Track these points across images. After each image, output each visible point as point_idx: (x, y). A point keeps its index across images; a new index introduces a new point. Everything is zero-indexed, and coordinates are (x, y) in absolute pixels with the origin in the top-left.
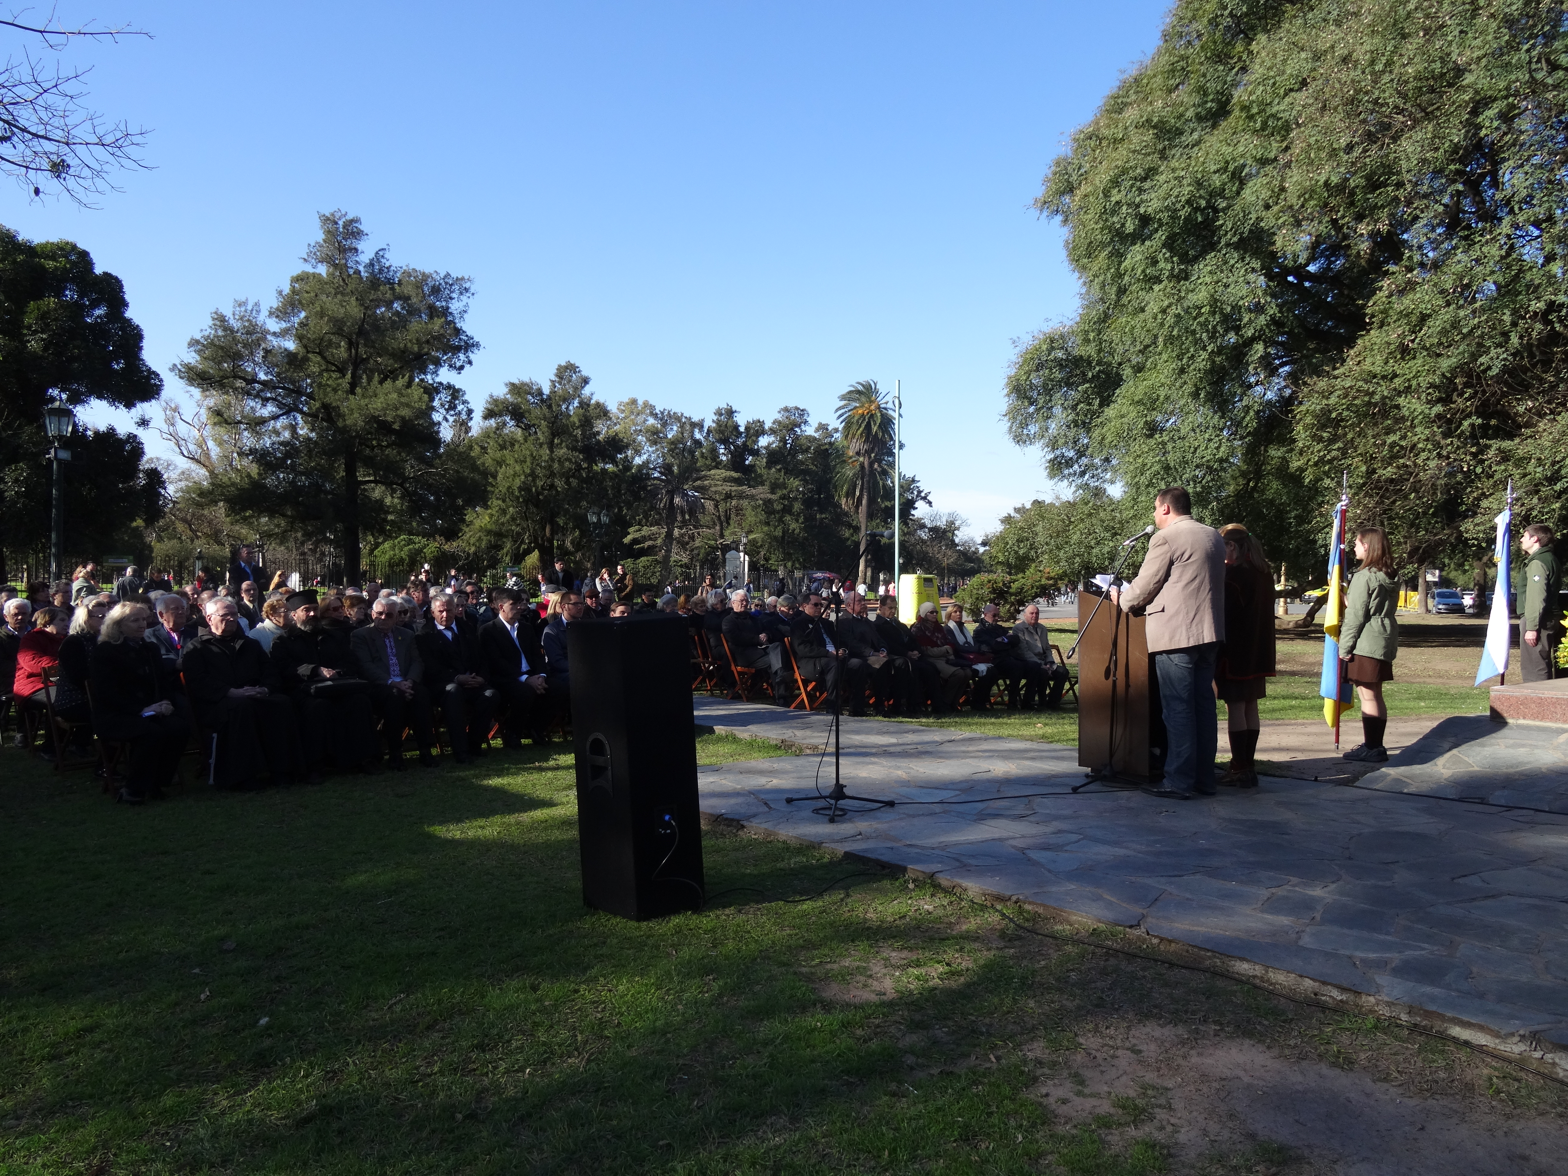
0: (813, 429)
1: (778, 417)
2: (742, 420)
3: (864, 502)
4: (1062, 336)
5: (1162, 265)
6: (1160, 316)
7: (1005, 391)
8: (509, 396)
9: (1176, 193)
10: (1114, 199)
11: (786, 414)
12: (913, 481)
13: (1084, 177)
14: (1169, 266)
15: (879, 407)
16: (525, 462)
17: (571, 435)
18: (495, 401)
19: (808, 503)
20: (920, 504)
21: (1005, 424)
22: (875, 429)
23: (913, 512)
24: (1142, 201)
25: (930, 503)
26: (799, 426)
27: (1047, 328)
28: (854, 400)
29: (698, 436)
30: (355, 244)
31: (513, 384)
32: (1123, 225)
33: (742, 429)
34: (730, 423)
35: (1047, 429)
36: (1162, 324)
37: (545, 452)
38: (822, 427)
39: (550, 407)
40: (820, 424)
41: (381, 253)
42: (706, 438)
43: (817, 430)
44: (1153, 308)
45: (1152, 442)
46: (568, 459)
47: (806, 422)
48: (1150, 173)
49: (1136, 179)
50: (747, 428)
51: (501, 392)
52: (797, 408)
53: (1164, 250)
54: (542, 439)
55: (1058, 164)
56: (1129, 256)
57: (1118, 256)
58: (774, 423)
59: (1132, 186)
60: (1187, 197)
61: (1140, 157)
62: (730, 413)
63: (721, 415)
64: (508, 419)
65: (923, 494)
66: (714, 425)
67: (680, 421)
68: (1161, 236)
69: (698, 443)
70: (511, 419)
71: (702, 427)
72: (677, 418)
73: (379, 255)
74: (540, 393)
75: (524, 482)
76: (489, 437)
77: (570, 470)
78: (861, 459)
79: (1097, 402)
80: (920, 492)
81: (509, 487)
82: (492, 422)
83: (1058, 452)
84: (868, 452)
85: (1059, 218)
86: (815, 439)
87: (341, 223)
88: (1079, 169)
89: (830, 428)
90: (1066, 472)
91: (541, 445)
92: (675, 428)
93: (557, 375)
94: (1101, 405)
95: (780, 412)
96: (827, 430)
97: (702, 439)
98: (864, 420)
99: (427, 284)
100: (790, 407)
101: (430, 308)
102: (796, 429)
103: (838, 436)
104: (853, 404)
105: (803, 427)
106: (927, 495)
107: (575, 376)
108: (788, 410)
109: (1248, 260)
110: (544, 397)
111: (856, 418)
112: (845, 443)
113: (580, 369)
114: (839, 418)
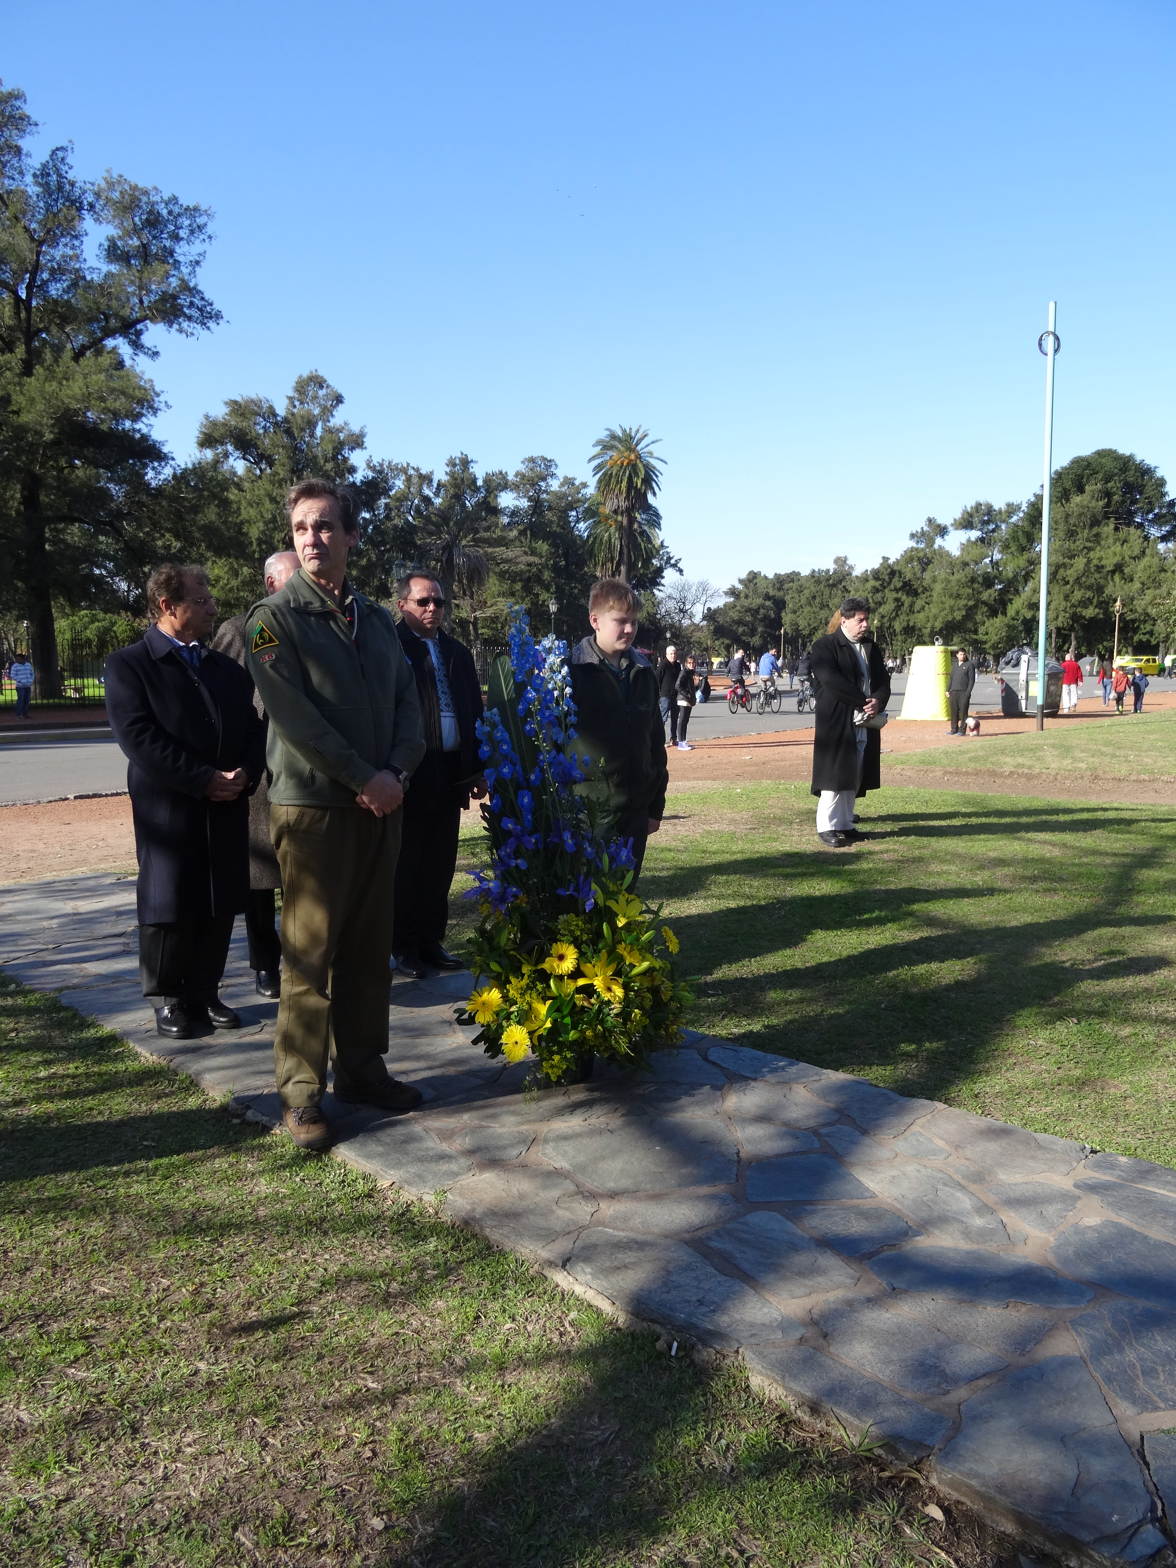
0: (559, 483)
1: (522, 468)
3: (623, 568)
8: (230, 418)
11: (531, 465)
12: (665, 546)
15: (639, 457)
16: (261, 505)
18: (214, 424)
20: (669, 573)
22: (637, 483)
23: (663, 581)
25: (681, 571)
26: (545, 479)
28: (611, 448)
29: (427, 492)
30: (17, 138)
31: (235, 402)
33: (480, 483)
34: (466, 475)
38: (569, 482)
39: (288, 431)
40: (566, 478)
42: (437, 494)
43: (562, 485)
47: (553, 475)
50: (485, 481)
51: (220, 412)
52: (544, 459)
58: (516, 475)
62: (466, 462)
63: (454, 465)
64: (230, 448)
65: (673, 561)
66: (446, 478)
67: (406, 473)
69: (427, 500)
70: (237, 448)
71: (431, 481)
72: (402, 470)
74: (273, 413)
76: (202, 473)
78: (619, 518)
80: (670, 558)
82: (209, 454)
84: (627, 510)
86: (563, 495)
89: (577, 483)
91: (281, 482)
93: (296, 390)
95: (523, 462)
96: (573, 484)
97: (431, 495)
98: (625, 472)
99: (140, 207)
100: (535, 455)
101: (144, 253)
102: (542, 484)
103: (591, 491)
104: (610, 453)
105: (549, 480)
106: (677, 561)
107: (322, 393)
108: (531, 460)
110: (279, 419)
111: (614, 470)
112: (600, 499)
113: (330, 382)
114: (593, 470)
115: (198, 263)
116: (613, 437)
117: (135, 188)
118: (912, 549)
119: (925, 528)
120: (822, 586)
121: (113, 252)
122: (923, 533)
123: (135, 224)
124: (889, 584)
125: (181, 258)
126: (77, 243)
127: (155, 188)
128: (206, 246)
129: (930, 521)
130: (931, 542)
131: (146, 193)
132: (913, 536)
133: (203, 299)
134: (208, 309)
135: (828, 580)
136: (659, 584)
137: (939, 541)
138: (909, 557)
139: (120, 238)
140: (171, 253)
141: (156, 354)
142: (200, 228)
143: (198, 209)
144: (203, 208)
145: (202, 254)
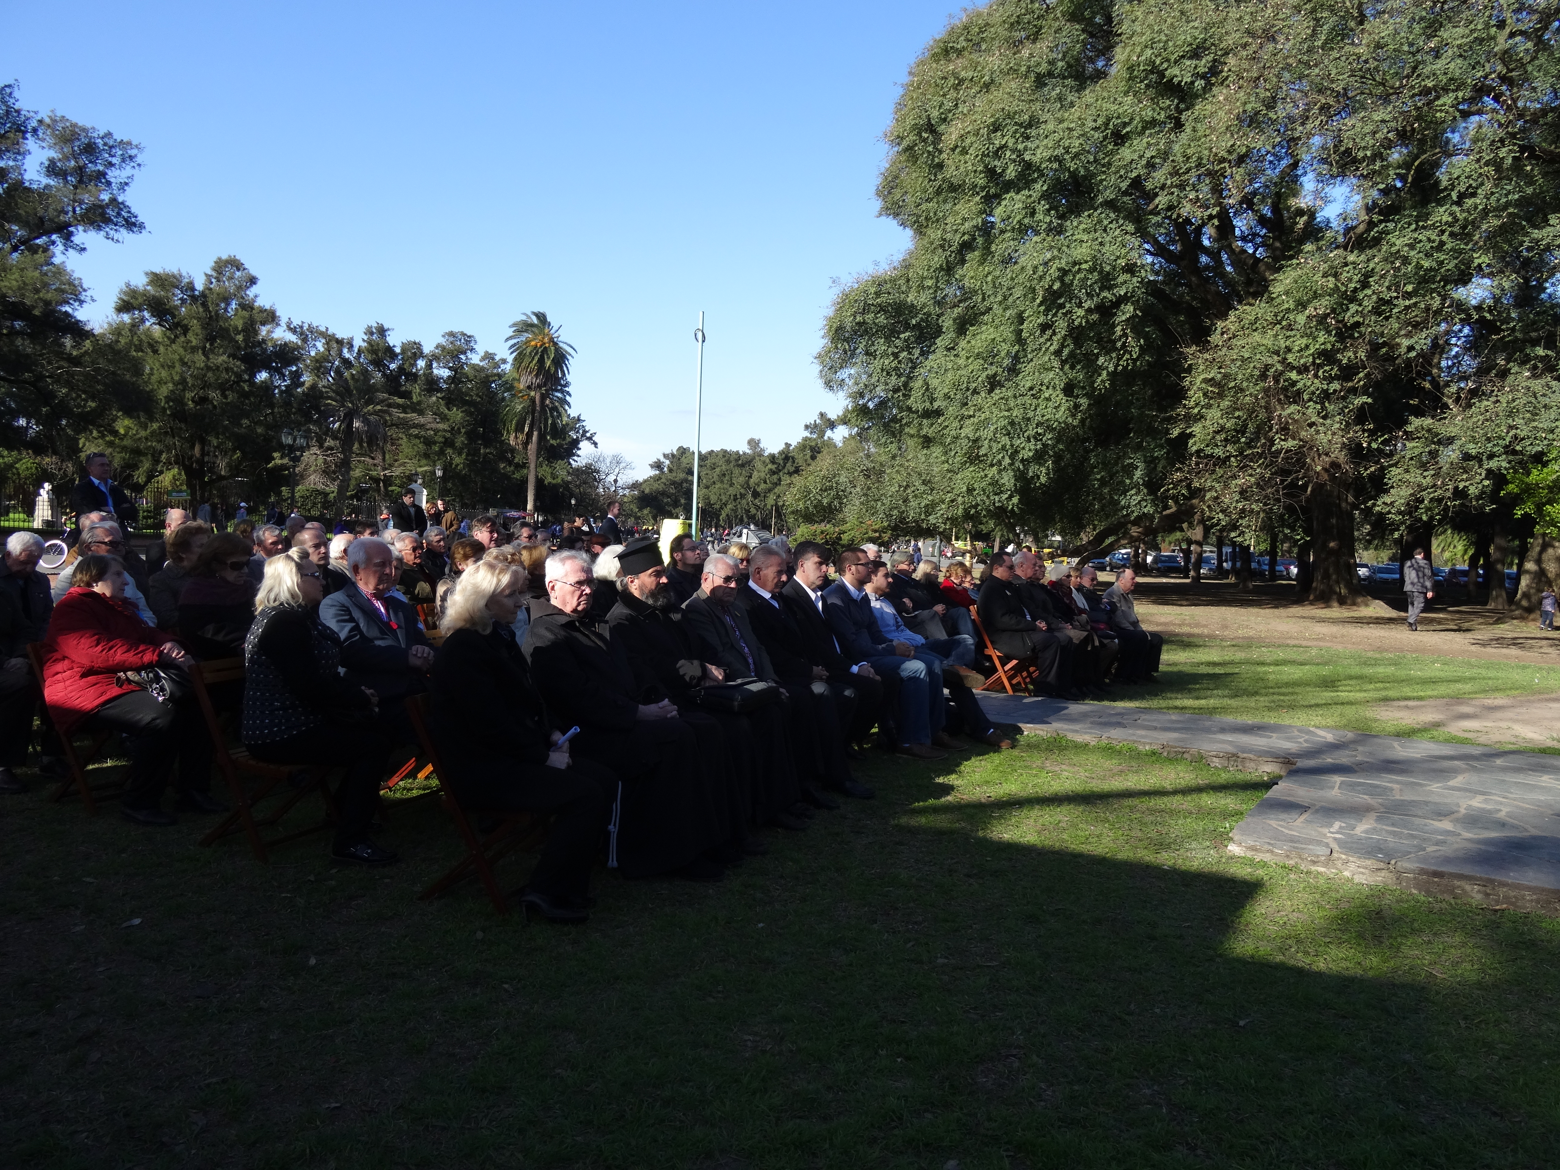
0: (479, 357)
1: (443, 341)
3: (535, 438)
5: (1039, 216)
8: (149, 288)
11: (451, 339)
12: (579, 420)
14: (1048, 219)
15: (551, 340)
16: (174, 367)
17: (232, 340)
18: (133, 293)
19: (471, 436)
20: (584, 445)
21: (816, 368)
22: (548, 363)
23: (579, 452)
24: (1026, 149)
25: (595, 444)
26: (465, 353)
28: (526, 331)
29: (346, 355)
31: (155, 275)
32: (1004, 171)
33: (397, 351)
34: (383, 343)
36: (1041, 278)
37: (199, 359)
38: (489, 356)
39: (204, 305)
40: (486, 353)
41: (8, 90)
42: (357, 358)
43: (483, 359)
46: (227, 370)
47: (472, 350)
50: (402, 350)
51: (140, 282)
52: (464, 334)
53: (1043, 202)
54: (195, 343)
58: (437, 347)
59: (1016, 132)
62: (384, 331)
63: (372, 333)
64: (146, 314)
65: (588, 435)
66: (364, 345)
67: (326, 338)
68: (1039, 187)
69: (347, 363)
70: (153, 316)
71: (352, 345)
72: (321, 334)
74: (191, 287)
75: (172, 392)
76: (120, 334)
77: (228, 381)
78: (532, 393)
79: (917, 351)
80: (585, 432)
82: (126, 318)
84: (539, 386)
86: (482, 369)
89: (497, 358)
91: (194, 350)
92: (319, 345)
93: (214, 269)
94: (921, 355)
95: (443, 336)
96: (493, 359)
97: (352, 359)
98: (537, 353)
99: (79, 140)
100: (455, 331)
101: (80, 170)
102: (462, 356)
103: (507, 367)
104: (526, 335)
105: (469, 354)
106: (593, 435)
107: (238, 274)
108: (452, 334)
109: (1121, 222)
110: (197, 293)
111: (529, 350)
112: (516, 375)
113: (246, 266)
114: (510, 348)
115: (127, 184)
116: (528, 321)
117: (75, 125)
118: (805, 439)
119: (818, 421)
120: (732, 465)
121: (52, 169)
122: (816, 425)
123: (74, 151)
124: (784, 467)
125: (112, 180)
126: (20, 158)
127: (93, 128)
128: (136, 172)
129: (822, 415)
130: (822, 433)
131: (85, 130)
132: (807, 427)
133: (129, 212)
134: (133, 220)
135: (737, 460)
136: (574, 455)
137: (829, 433)
138: (804, 445)
139: (60, 160)
140: (104, 174)
141: (84, 249)
142: (131, 158)
143: (129, 143)
144: (134, 143)
145: (131, 177)
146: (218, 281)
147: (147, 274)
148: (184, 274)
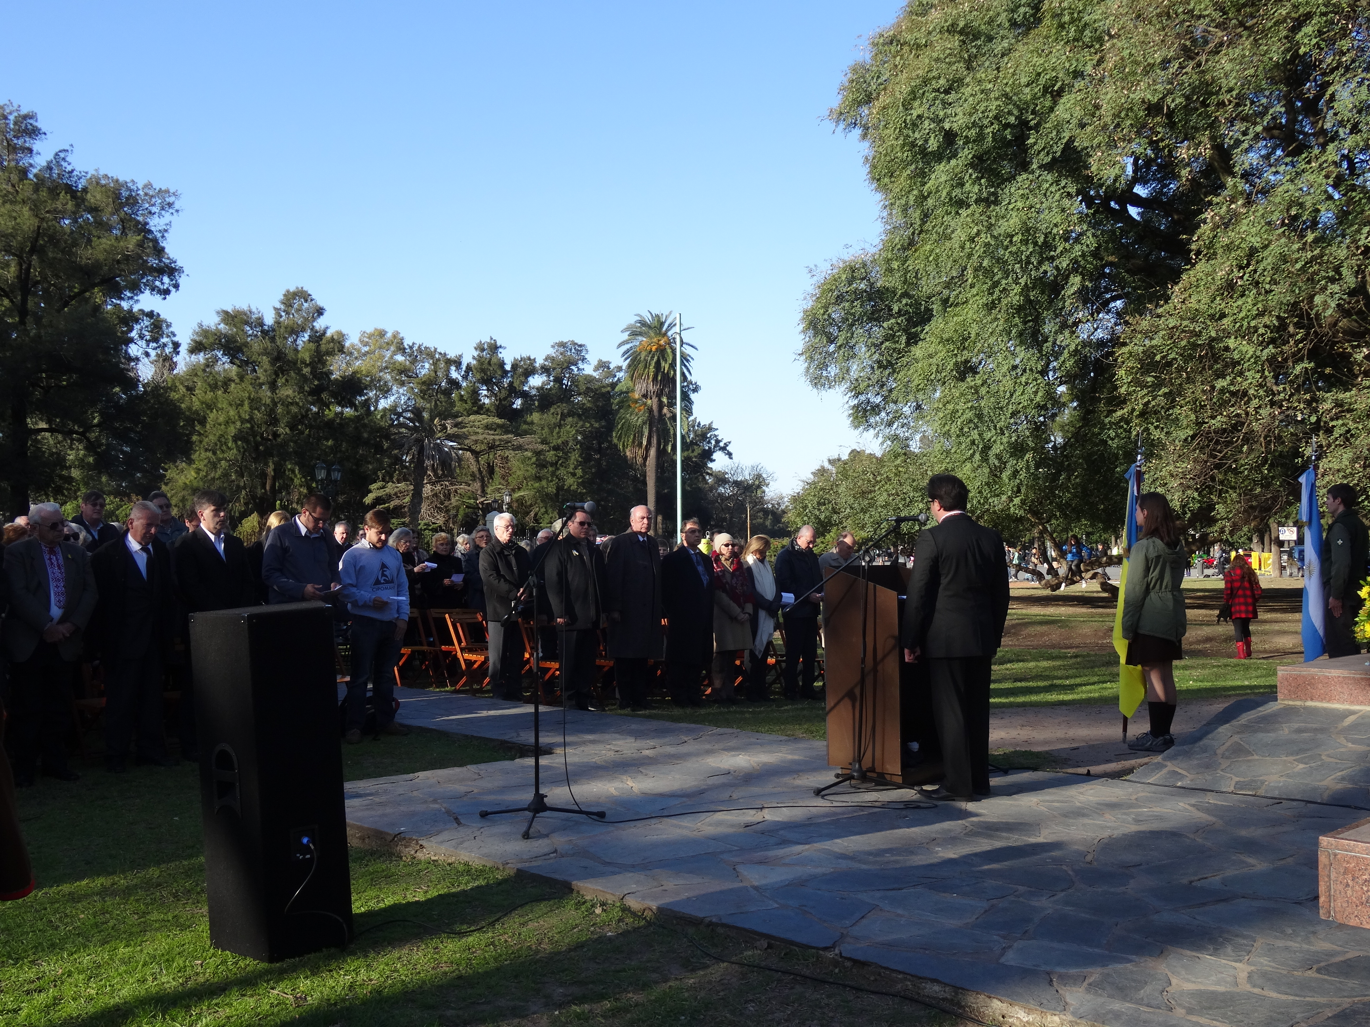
0: (592, 367)
1: (552, 352)
2: (508, 357)
3: (653, 453)
4: (864, 265)
5: (968, 186)
6: (968, 244)
7: (801, 327)
9: (982, 108)
10: (915, 113)
11: (562, 350)
12: (710, 429)
13: (884, 86)
14: (976, 189)
15: (670, 342)
16: (242, 405)
17: (298, 373)
18: (205, 332)
19: (587, 454)
20: (718, 455)
21: (801, 365)
22: (665, 368)
23: (710, 465)
24: (946, 116)
25: (730, 455)
26: (576, 364)
27: (849, 255)
28: (641, 334)
29: (454, 374)
30: (29, 143)
31: (226, 313)
32: (926, 141)
33: (508, 367)
34: (494, 360)
35: (848, 370)
37: (265, 393)
38: (603, 365)
39: (273, 339)
40: (600, 361)
41: (62, 155)
42: (465, 377)
43: (596, 369)
44: (960, 235)
45: (963, 385)
46: (294, 403)
47: (584, 359)
48: (955, 85)
49: (938, 90)
51: (212, 321)
52: (574, 344)
53: (971, 171)
54: (263, 379)
55: (854, 70)
56: (933, 176)
57: (922, 175)
58: (546, 359)
59: (935, 99)
60: (995, 112)
61: (944, 66)
62: (494, 348)
63: (483, 350)
64: (220, 354)
65: (722, 444)
66: (475, 362)
67: (433, 357)
68: (968, 154)
69: (454, 384)
70: (224, 354)
71: (460, 363)
72: (430, 354)
73: (59, 157)
74: (261, 322)
75: (240, 431)
76: (196, 375)
78: (650, 402)
79: (904, 339)
80: (718, 442)
81: (222, 436)
82: (201, 358)
83: (862, 398)
84: (656, 395)
85: (858, 132)
86: (594, 379)
87: (12, 118)
88: (878, 77)
89: (612, 366)
90: (872, 420)
91: (261, 385)
92: (427, 365)
93: (283, 303)
94: (908, 344)
95: (553, 347)
96: (609, 368)
97: (460, 378)
98: (653, 357)
99: (120, 194)
100: (565, 341)
101: (122, 223)
102: (573, 367)
103: (622, 376)
104: (640, 338)
105: (581, 365)
106: (726, 445)
107: (306, 305)
108: (562, 345)
109: (1063, 183)
110: (266, 328)
111: (643, 355)
112: (630, 384)
113: (313, 297)
114: (623, 355)
115: (166, 231)
116: (643, 323)
117: (116, 181)
125: (153, 228)
128: (174, 219)
131: (125, 184)
133: (168, 258)
134: (173, 265)
136: (706, 467)
140: (146, 224)
142: (170, 205)
143: (167, 191)
144: (172, 191)
145: (169, 224)
146: (288, 313)
147: (218, 313)
148: (254, 310)
